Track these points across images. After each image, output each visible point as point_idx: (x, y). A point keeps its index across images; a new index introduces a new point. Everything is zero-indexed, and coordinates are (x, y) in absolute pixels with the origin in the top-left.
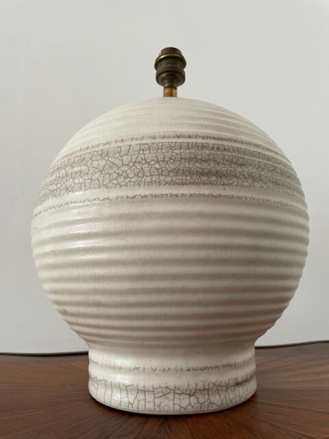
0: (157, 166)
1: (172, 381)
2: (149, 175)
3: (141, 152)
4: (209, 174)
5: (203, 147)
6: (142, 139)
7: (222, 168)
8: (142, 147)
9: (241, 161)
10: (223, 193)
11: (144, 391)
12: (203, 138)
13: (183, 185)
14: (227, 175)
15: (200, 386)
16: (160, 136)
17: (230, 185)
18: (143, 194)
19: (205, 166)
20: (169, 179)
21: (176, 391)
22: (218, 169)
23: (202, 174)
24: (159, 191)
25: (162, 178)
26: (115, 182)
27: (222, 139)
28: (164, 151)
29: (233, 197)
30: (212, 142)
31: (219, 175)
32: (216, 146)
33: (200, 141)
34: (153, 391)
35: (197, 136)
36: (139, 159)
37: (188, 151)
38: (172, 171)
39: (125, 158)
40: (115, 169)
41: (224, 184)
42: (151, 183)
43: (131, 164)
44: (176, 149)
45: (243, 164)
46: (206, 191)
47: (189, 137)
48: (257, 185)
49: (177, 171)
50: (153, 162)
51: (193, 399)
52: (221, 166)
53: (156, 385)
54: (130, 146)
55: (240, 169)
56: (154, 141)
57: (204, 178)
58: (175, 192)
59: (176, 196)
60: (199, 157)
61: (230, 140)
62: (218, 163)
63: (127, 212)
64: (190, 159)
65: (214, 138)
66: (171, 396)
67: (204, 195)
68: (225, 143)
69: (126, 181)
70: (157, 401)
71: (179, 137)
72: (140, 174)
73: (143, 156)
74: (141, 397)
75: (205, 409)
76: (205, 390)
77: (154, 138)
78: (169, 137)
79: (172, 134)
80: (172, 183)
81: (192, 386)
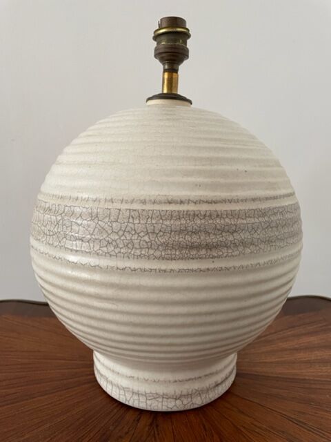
0: (146, 238)
1: (161, 389)
2: (138, 247)
3: (131, 220)
4: (198, 247)
5: (195, 215)
6: (132, 202)
7: (213, 239)
8: (132, 213)
9: (234, 228)
10: (211, 266)
11: (138, 394)
12: (195, 203)
13: (172, 259)
14: (216, 246)
15: (185, 392)
16: (150, 201)
17: (219, 257)
18: (132, 268)
19: (195, 239)
20: (158, 254)
21: (165, 396)
22: (209, 241)
23: (192, 247)
24: (147, 265)
25: (151, 252)
26: (105, 249)
27: (215, 202)
28: (154, 222)
29: (221, 269)
30: (204, 208)
31: (209, 247)
32: (208, 214)
33: (191, 207)
34: (145, 395)
35: (189, 201)
36: (128, 229)
37: (178, 223)
38: (162, 245)
39: (114, 225)
40: (105, 236)
41: (213, 257)
42: (139, 257)
43: (121, 233)
44: (166, 219)
45: (235, 231)
46: (194, 265)
47: (182, 202)
48: (248, 251)
49: (166, 246)
50: (142, 234)
51: (178, 402)
52: (212, 237)
53: (148, 391)
54: (120, 210)
55: (231, 238)
56: (144, 207)
57: (194, 252)
58: (163, 267)
59: (165, 271)
60: (190, 229)
61: (224, 201)
62: (209, 234)
63: (117, 282)
64: (180, 232)
65: (207, 202)
66: (160, 400)
67: (192, 270)
68: (219, 207)
69: (117, 251)
70: (149, 402)
71: (170, 203)
72: (130, 245)
73: (132, 226)
74: (136, 397)
75: (188, 407)
76: (189, 395)
77: (144, 202)
78: (160, 203)
79: (163, 199)
80: (161, 258)
81: (178, 393)
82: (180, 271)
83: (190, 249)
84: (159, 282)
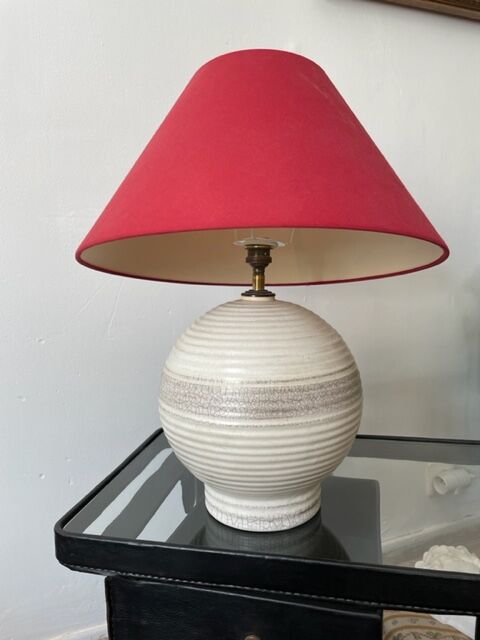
0: (244, 406)
1: (258, 514)
4: (277, 411)
5: (275, 390)
7: (286, 406)
10: (286, 423)
11: (242, 518)
14: (289, 410)
15: (277, 517)
17: (291, 417)
19: (275, 406)
20: (252, 416)
21: (261, 519)
22: (284, 407)
23: (273, 411)
25: (248, 415)
27: (287, 381)
28: (248, 395)
30: (280, 385)
31: (284, 411)
32: (283, 389)
33: (272, 385)
34: (247, 518)
37: (264, 396)
38: (254, 410)
41: (287, 417)
42: (241, 417)
44: (256, 394)
46: (275, 422)
47: (266, 382)
48: (310, 412)
49: (257, 410)
51: (272, 524)
52: (286, 404)
53: (249, 515)
55: (299, 404)
56: (242, 386)
57: (274, 414)
58: (255, 424)
59: (257, 427)
60: (271, 399)
61: (293, 380)
62: (284, 402)
63: (226, 434)
64: (265, 402)
65: (282, 381)
66: (258, 522)
67: (274, 426)
68: (290, 385)
70: (250, 525)
71: (258, 383)
74: (240, 521)
75: (279, 529)
76: (280, 519)
78: (252, 383)
79: (254, 380)
80: (255, 419)
81: (271, 517)
82: (267, 426)
83: (274, 413)
84: (254, 434)
